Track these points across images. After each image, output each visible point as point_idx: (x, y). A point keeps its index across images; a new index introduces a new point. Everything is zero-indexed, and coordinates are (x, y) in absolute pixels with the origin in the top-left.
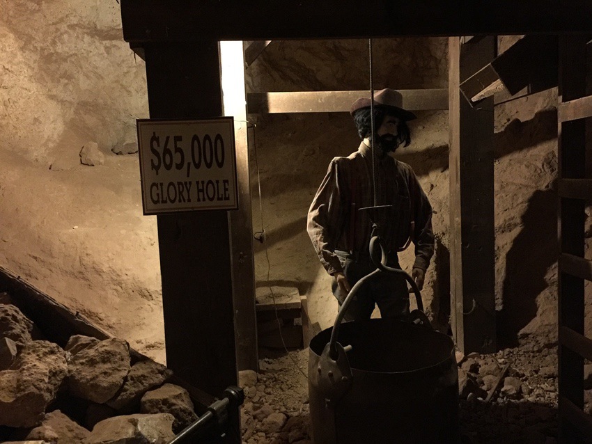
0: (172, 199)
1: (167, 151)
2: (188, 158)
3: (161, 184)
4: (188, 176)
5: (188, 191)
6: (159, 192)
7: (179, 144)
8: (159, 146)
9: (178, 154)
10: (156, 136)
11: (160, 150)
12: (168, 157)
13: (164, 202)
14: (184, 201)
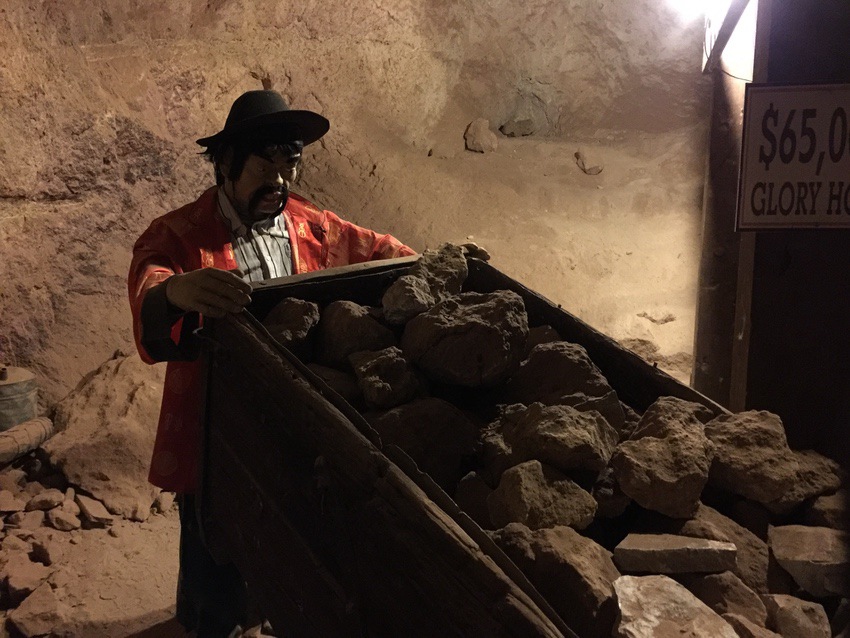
0: (785, 208)
1: (788, 133)
2: (822, 145)
3: (772, 185)
4: (818, 173)
5: (814, 198)
6: (766, 196)
7: (810, 122)
8: (776, 125)
9: (807, 139)
10: (775, 108)
11: (778, 132)
12: (788, 141)
13: (771, 212)
14: (805, 213)
